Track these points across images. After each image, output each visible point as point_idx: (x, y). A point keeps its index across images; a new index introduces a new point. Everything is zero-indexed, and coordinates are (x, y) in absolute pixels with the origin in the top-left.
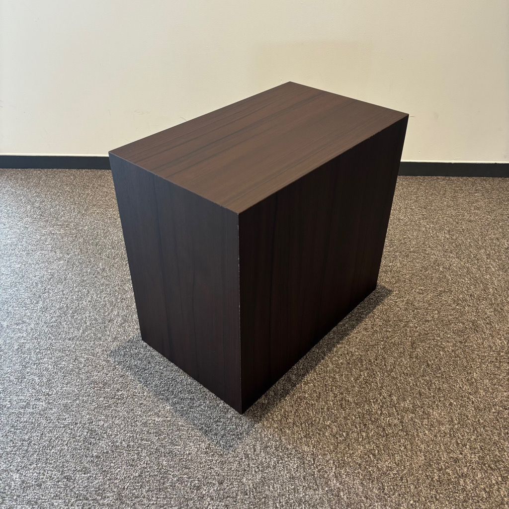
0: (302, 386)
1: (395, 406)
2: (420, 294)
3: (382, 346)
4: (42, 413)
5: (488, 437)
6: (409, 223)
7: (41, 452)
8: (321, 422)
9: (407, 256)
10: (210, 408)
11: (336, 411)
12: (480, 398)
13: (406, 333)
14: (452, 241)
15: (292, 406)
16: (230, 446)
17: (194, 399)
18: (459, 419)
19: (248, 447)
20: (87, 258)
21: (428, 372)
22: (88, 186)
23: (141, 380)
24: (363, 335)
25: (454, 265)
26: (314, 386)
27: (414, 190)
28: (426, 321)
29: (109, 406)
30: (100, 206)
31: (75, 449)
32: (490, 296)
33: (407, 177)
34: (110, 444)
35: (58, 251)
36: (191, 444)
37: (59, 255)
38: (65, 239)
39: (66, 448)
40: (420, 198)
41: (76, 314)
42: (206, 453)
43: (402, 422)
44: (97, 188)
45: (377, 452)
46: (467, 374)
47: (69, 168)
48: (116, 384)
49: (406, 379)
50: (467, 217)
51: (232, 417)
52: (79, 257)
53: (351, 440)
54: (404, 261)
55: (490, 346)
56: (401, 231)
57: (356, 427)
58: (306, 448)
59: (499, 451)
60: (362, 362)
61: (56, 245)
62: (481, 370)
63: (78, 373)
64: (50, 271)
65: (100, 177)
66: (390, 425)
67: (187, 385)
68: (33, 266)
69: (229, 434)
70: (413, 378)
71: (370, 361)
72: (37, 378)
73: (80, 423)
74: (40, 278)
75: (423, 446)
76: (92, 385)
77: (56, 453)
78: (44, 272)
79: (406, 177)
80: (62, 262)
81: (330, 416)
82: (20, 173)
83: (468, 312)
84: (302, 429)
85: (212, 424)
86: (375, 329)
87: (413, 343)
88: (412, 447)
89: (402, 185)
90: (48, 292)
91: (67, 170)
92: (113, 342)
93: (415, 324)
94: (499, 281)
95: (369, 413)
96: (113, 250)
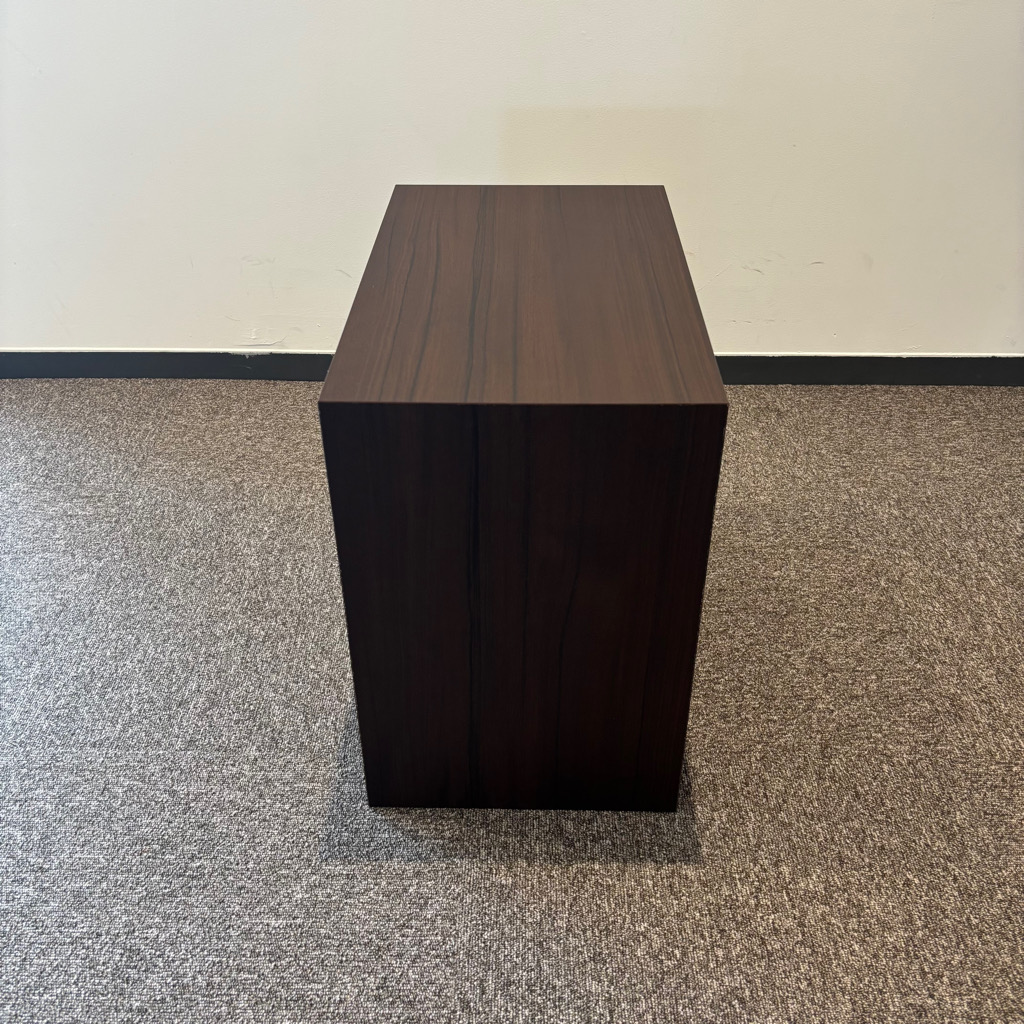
0: (586, 845)
1: (787, 888)
2: (839, 637)
3: (758, 754)
4: (26, 911)
5: (989, 958)
6: (814, 485)
7: (20, 1001)
8: (626, 926)
9: (812, 556)
10: (388, 896)
11: (659, 901)
12: (970, 868)
13: (810, 725)
14: (906, 522)
15: (566, 892)
16: (431, 983)
17: (354, 876)
18: (925, 916)
19: (468, 984)
20: (140, 566)
21: (857, 810)
22: (147, 414)
23: (242, 833)
24: (719, 729)
25: (911, 574)
26: (614, 844)
27: (824, 414)
28: (852, 697)
29: (172, 894)
30: (170, 456)
31: (94, 993)
32: (986, 642)
33: (811, 387)
34: (169, 980)
35: (79, 553)
36: (347, 979)
37: (80, 561)
38: (95, 527)
39: (74, 989)
40: (837, 431)
41: (110, 690)
42: (378, 998)
43: (801, 925)
44: (166, 418)
45: (747, 993)
46: (943, 814)
47: (111, 376)
48: (189, 843)
49: (810, 825)
50: (936, 469)
51: (436, 916)
52: (123, 565)
53: (691, 967)
54: (804, 567)
55: (989, 751)
56: (797, 503)
57: (703, 937)
58: (594, 987)
59: (1013, 989)
60: (715, 789)
61: (75, 538)
62: (972, 804)
63: (109, 820)
64: (59, 597)
65: (173, 393)
66: (776, 931)
67: (339, 845)
68: (24, 584)
69: (428, 954)
70: (824, 824)
71: (733, 788)
72: (21, 833)
73: (108, 933)
74: (37, 612)
75: (847, 980)
76: (138, 847)
77: (53, 1003)
78: (46, 599)
79: (806, 387)
80: (85, 576)
81: (645, 911)
82: (9, 389)
83: (942, 677)
84: (586, 941)
85: (392, 933)
86: (743, 717)
87: (825, 746)
88: (824, 983)
89: (799, 405)
90: (54, 641)
91: (106, 380)
92: (186, 749)
93: (829, 703)
94: (1007, 607)
95: (732, 904)
96: (193, 550)
